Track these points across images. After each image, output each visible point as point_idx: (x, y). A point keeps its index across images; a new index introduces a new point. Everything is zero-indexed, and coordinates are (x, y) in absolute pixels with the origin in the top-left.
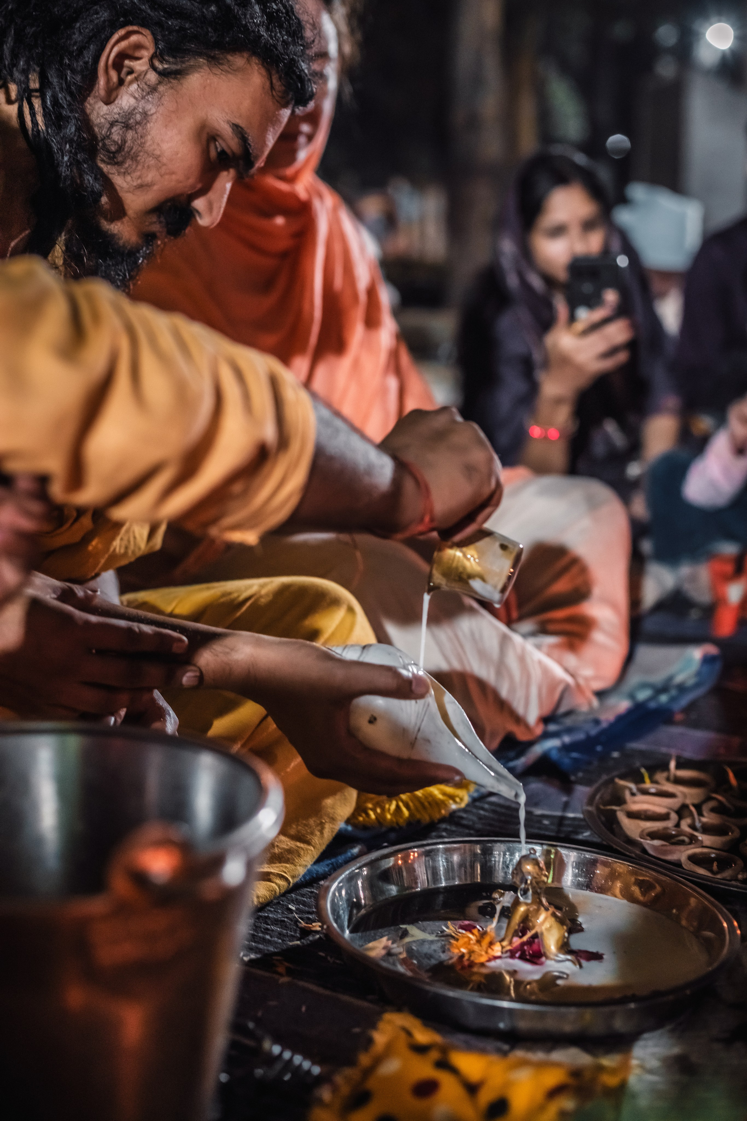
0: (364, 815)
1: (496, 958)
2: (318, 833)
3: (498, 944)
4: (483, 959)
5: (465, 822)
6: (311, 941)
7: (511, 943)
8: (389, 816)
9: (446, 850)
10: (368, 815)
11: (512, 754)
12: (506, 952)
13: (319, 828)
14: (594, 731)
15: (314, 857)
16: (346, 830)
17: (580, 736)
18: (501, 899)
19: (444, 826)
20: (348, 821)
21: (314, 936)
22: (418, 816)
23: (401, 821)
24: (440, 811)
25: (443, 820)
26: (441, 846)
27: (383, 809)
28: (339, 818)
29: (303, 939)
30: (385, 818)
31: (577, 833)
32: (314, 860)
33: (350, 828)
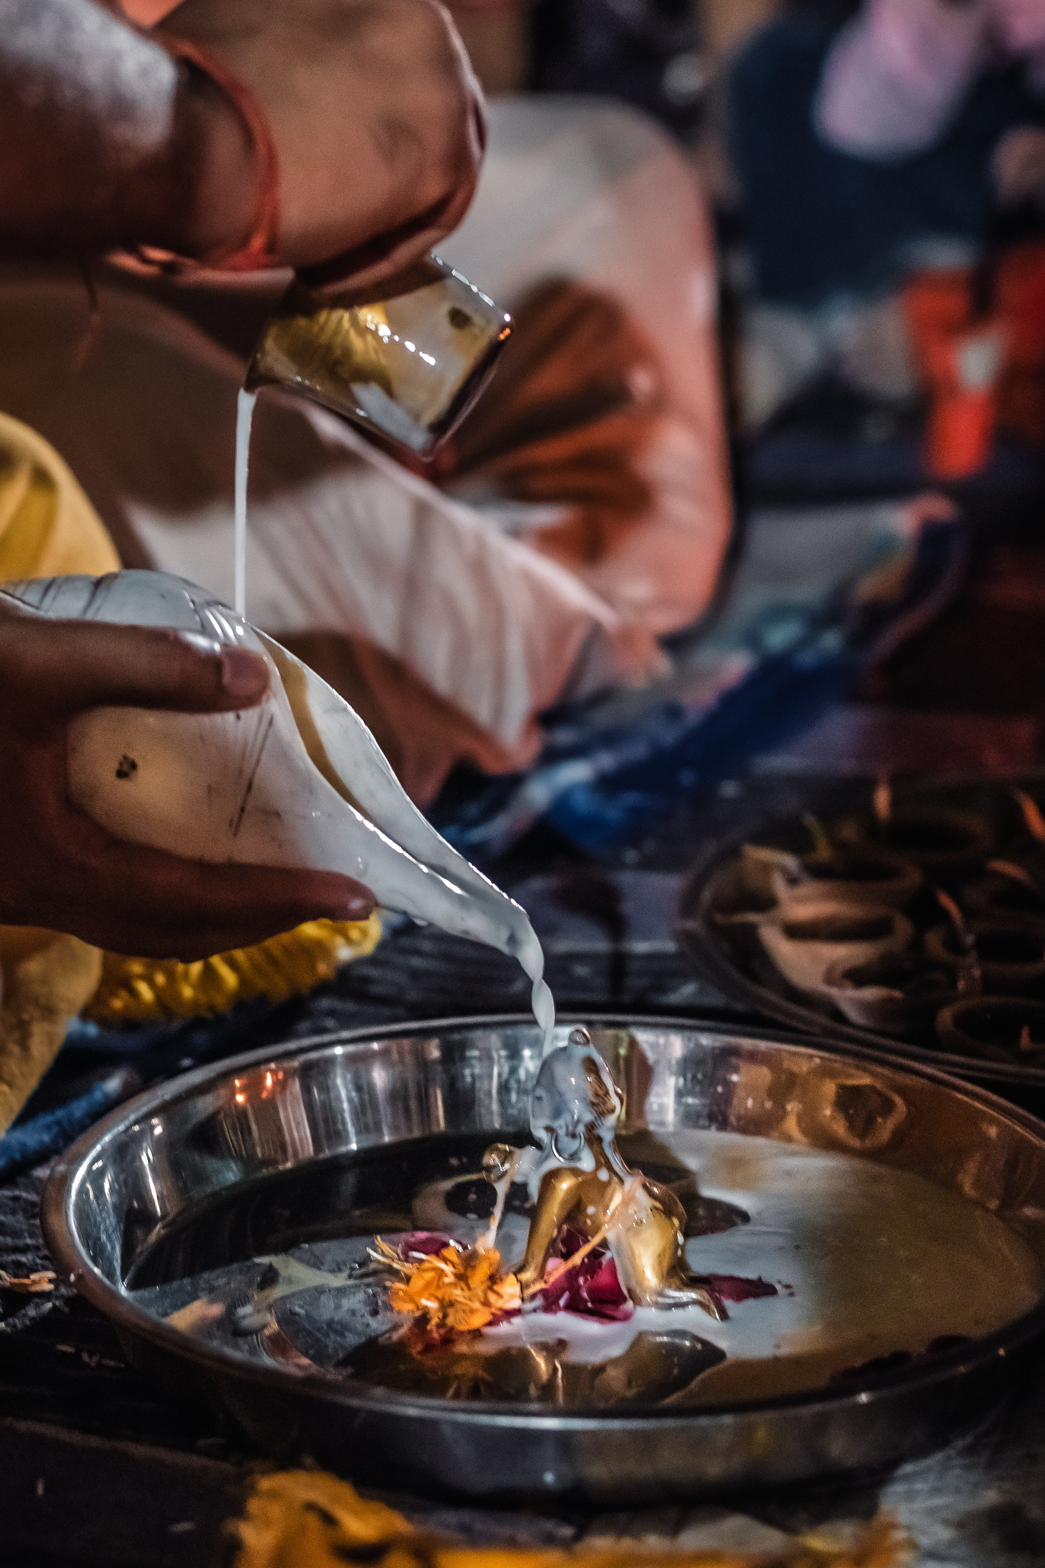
0: (124, 994)
1: (510, 1314)
2: (16, 1049)
3: (512, 1278)
4: (478, 1320)
5: (377, 989)
6: (32, 1319)
7: (542, 1274)
8: (187, 992)
9: (352, 1059)
10: (134, 993)
11: (472, 810)
12: (533, 1297)
13: (16, 1035)
14: (669, 736)
15: (11, 1110)
16: (83, 1037)
17: (637, 751)
18: (507, 1166)
19: (325, 1003)
20: (86, 1014)
21: (37, 1306)
22: (261, 984)
23: (220, 1001)
24: (313, 967)
25: (323, 988)
26: (339, 1050)
27: (171, 976)
28: (63, 1006)
29: (13, 1315)
30: (178, 996)
31: (665, 990)
32: (13, 1117)
33: (92, 1030)
